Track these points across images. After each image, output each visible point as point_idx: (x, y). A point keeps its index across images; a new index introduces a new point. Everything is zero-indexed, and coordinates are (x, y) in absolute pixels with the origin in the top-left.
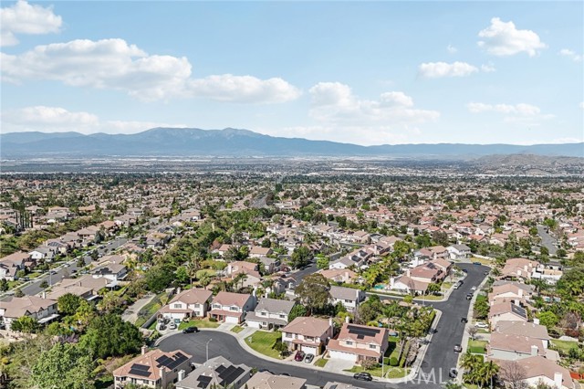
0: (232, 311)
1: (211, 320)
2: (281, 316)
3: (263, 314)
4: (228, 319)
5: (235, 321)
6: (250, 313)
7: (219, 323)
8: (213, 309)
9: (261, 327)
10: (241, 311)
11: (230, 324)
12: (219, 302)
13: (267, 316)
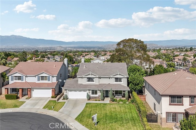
0: (41, 81)
1: (8, 97)
2: (117, 80)
3: (90, 79)
4: (36, 94)
5: (48, 94)
6: (68, 82)
7: (22, 99)
8: (11, 82)
9: (89, 98)
10: (54, 80)
11: (40, 99)
12: (21, 71)
13: (96, 82)
